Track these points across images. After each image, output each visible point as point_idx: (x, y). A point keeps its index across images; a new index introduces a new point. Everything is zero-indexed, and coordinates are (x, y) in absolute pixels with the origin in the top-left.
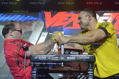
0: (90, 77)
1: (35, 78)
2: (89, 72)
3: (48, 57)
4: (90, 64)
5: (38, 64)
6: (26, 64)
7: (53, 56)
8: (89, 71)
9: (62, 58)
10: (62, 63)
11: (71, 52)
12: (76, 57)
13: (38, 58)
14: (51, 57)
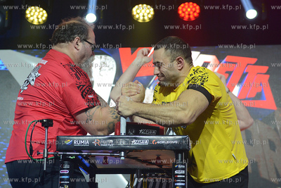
0: (178, 182)
1: (67, 184)
2: (176, 172)
3: (94, 140)
4: (180, 155)
5: (72, 155)
6: (48, 154)
7: (104, 139)
8: (177, 169)
9: (122, 143)
10: (123, 153)
11: (141, 131)
12: (150, 141)
13: (73, 142)
14: (100, 140)
